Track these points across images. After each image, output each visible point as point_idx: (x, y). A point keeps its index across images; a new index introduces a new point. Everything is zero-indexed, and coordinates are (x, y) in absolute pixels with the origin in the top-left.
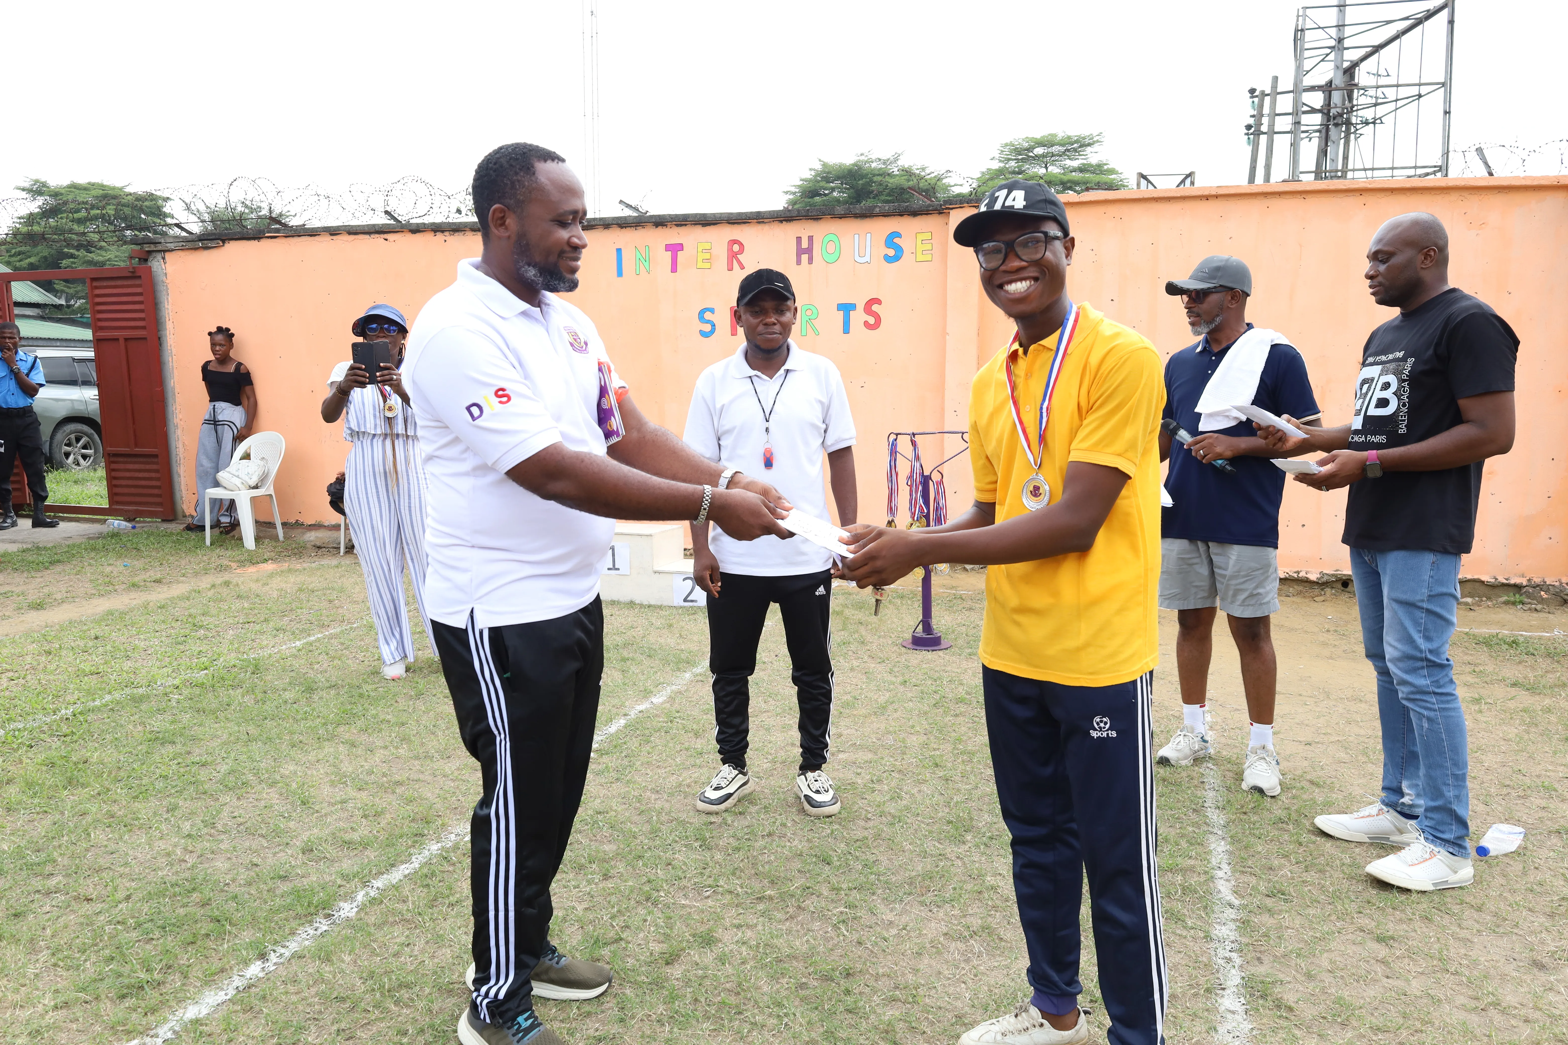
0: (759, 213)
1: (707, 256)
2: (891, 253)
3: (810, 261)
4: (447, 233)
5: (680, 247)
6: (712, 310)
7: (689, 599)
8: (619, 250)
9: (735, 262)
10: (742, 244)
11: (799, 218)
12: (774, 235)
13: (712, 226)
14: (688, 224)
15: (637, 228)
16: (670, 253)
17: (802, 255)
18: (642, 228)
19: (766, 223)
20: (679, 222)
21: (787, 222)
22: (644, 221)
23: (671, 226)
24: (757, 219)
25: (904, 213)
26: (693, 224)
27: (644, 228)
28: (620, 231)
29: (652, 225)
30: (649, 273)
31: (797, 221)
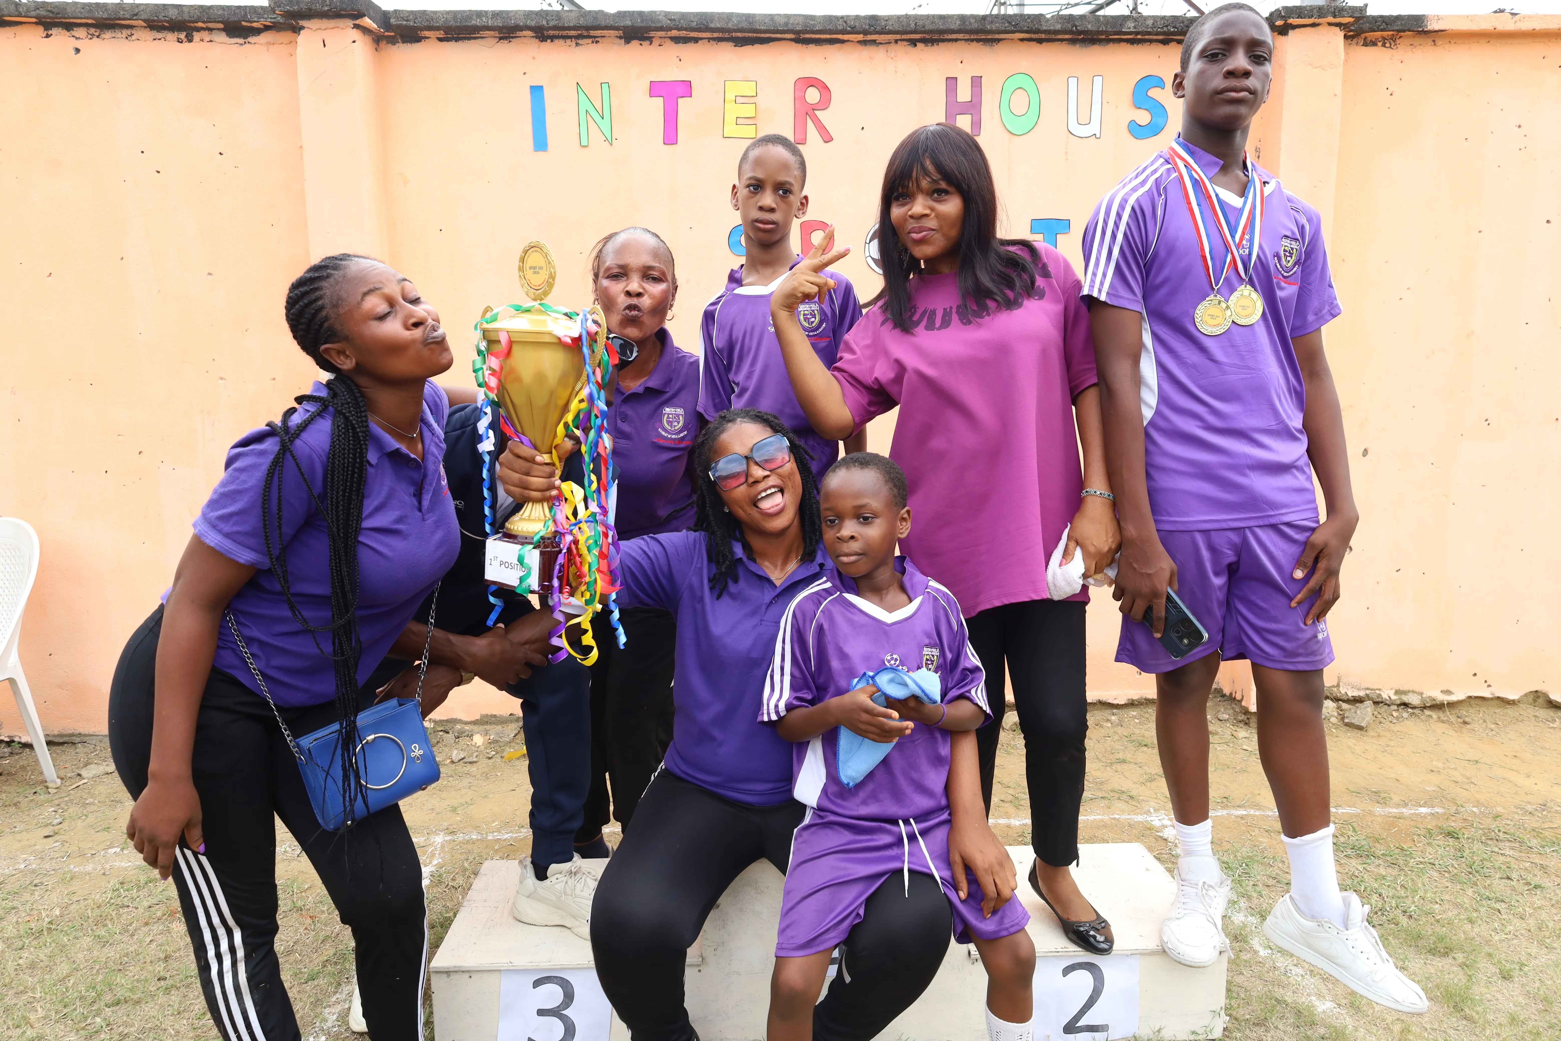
0: (874, 18)
1: (749, 111)
2: (1143, 118)
4: (81, 32)
5: (686, 88)
7: (1084, 1022)
8: (537, 91)
9: (810, 125)
10: (826, 88)
11: (954, 36)
12: (896, 72)
13: (757, 46)
14: (701, 39)
15: (580, 41)
16: (659, 101)
17: (958, 116)
18: (593, 42)
19: (881, 43)
20: (683, 33)
21: (927, 46)
22: (603, 23)
23: (663, 40)
24: (865, 33)
25: (1174, 37)
26: (714, 39)
27: (597, 42)
28: (539, 47)
29: (617, 37)
30: (611, 145)
31: (950, 44)
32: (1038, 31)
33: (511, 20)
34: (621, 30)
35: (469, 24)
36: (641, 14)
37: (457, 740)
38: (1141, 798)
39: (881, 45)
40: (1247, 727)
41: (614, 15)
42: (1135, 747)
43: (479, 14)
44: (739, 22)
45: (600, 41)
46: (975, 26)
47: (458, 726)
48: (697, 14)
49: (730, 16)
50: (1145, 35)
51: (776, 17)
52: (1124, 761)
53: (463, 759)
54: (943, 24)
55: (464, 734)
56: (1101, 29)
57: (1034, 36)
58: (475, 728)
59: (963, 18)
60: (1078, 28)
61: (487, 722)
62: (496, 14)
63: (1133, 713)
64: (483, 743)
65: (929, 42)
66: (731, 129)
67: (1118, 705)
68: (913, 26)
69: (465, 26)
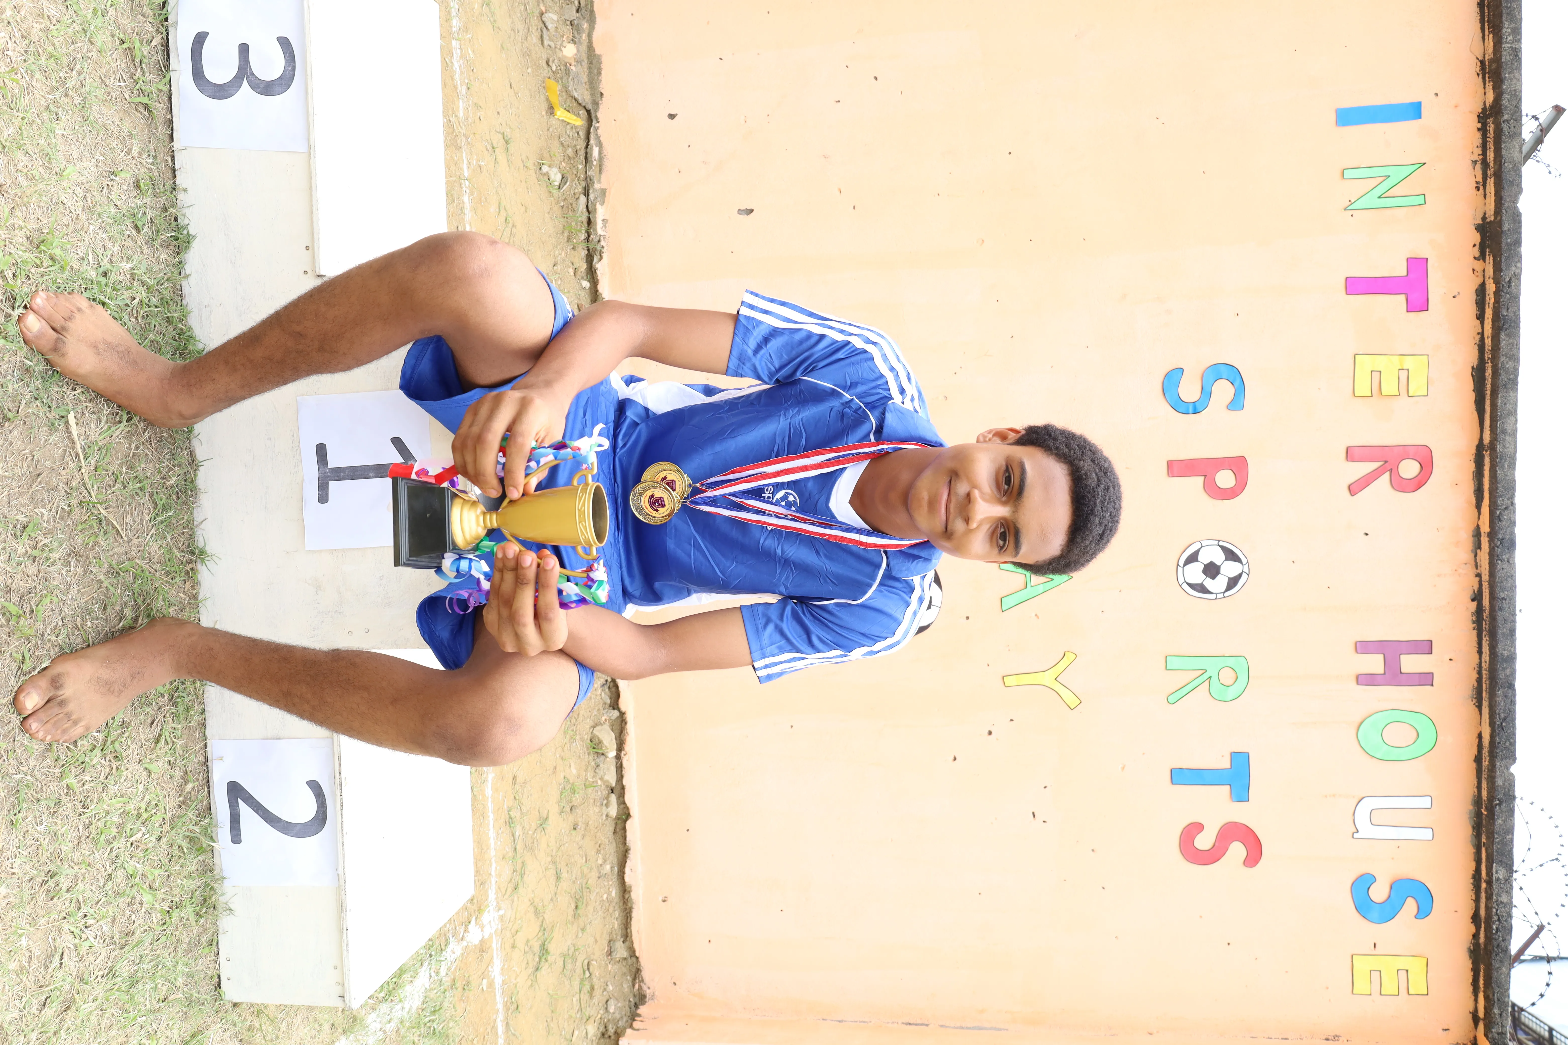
0: (1512, 545)
1: (1390, 387)
2: (1379, 893)
3: (1366, 680)
5: (1419, 304)
6: (1236, 403)
7: (245, 810)
8: (1415, 111)
9: (1370, 467)
10: (1419, 487)
11: (1486, 649)
12: (1439, 576)
13: (1472, 396)
14: (1482, 324)
15: (1479, 166)
16: (1401, 270)
17: (1382, 656)
18: (1477, 183)
19: (1476, 556)
20: (1490, 299)
21: (1473, 614)
22: (1505, 194)
23: (1480, 274)
24: (1492, 535)
25: (1483, 929)
26: (1482, 339)
27: (1478, 189)
28: (1471, 112)
29: (1485, 214)
30: (1345, 209)
31: (1475, 644)
32: (1493, 755)
33: (1509, 73)
34: (1495, 218)
35: (1504, 19)
36: (1518, 242)
37: (569, 23)
38: (516, 899)
39: (1473, 555)
40: (599, 1035)
41: (1516, 208)
42: (575, 893)
43: (1517, 32)
44: (1507, 371)
45: (1479, 193)
46: (1502, 675)
47: (585, 25)
48: (1517, 317)
49: (1515, 358)
50: (1486, 892)
51: (1513, 419)
52: (558, 878)
53: (547, 28)
54: (1503, 634)
55: (576, 33)
56: (1496, 836)
57: (1485, 751)
58: (584, 48)
59: (1511, 659)
60: (1498, 807)
61: (591, 63)
62: (1516, 54)
63: (614, 893)
64: (565, 57)
65: (1477, 617)
66: (1366, 364)
67: (624, 873)
68: (1502, 595)
69: (1502, 12)
